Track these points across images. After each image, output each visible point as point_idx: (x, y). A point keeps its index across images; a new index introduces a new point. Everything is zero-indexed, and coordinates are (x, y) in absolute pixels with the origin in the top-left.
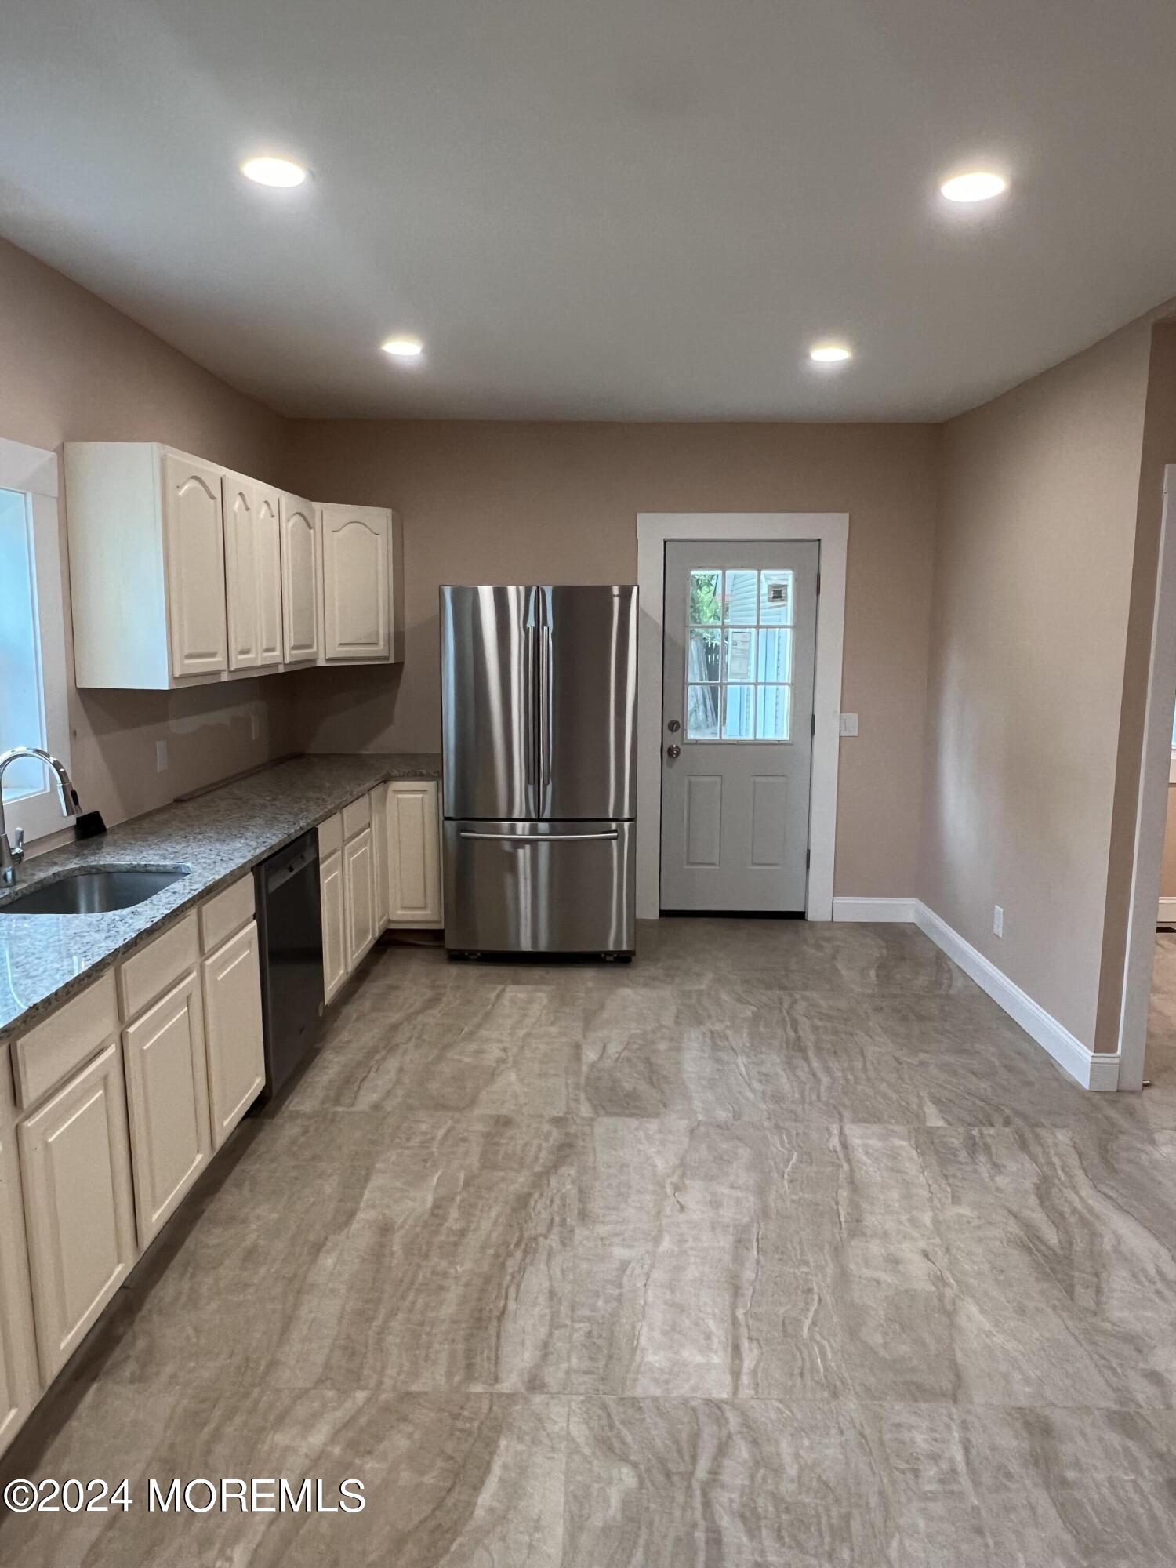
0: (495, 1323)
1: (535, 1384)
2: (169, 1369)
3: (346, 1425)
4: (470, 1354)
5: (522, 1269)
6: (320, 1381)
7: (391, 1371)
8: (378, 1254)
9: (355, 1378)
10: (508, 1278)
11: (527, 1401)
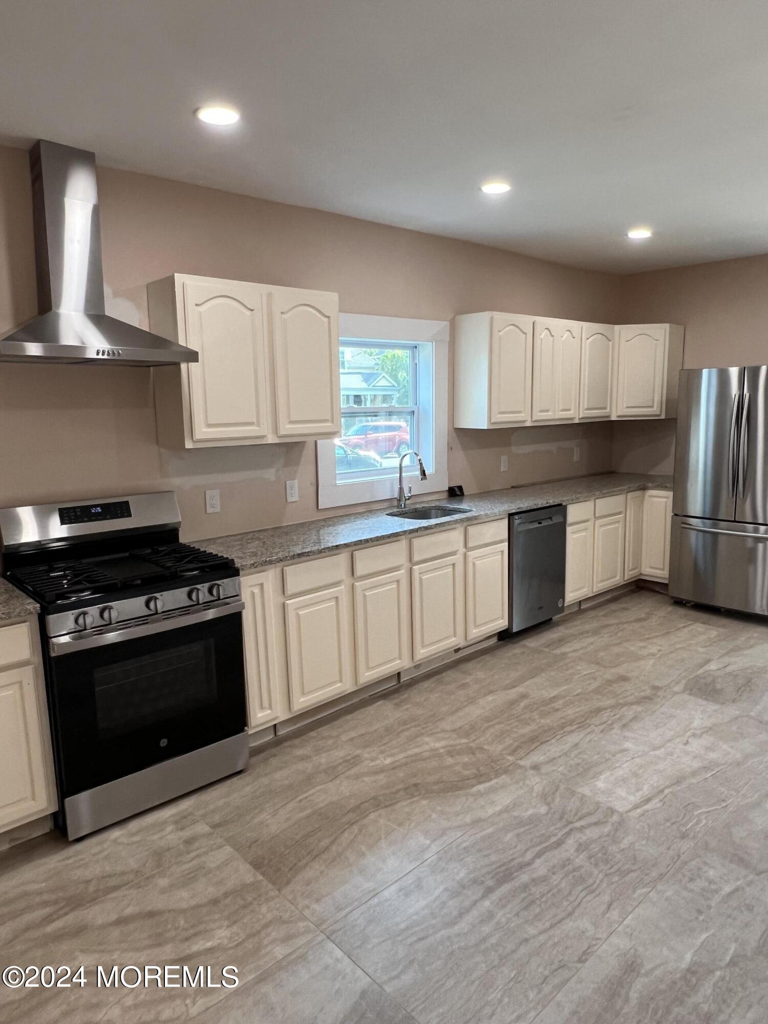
0: (539, 743)
1: (536, 767)
2: (408, 706)
3: (451, 746)
4: (518, 747)
5: (571, 732)
6: (454, 730)
7: (482, 739)
8: (512, 703)
9: (467, 735)
10: (562, 732)
11: (526, 770)
